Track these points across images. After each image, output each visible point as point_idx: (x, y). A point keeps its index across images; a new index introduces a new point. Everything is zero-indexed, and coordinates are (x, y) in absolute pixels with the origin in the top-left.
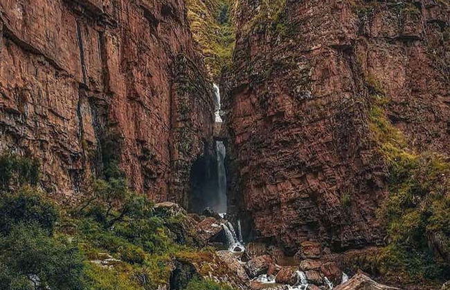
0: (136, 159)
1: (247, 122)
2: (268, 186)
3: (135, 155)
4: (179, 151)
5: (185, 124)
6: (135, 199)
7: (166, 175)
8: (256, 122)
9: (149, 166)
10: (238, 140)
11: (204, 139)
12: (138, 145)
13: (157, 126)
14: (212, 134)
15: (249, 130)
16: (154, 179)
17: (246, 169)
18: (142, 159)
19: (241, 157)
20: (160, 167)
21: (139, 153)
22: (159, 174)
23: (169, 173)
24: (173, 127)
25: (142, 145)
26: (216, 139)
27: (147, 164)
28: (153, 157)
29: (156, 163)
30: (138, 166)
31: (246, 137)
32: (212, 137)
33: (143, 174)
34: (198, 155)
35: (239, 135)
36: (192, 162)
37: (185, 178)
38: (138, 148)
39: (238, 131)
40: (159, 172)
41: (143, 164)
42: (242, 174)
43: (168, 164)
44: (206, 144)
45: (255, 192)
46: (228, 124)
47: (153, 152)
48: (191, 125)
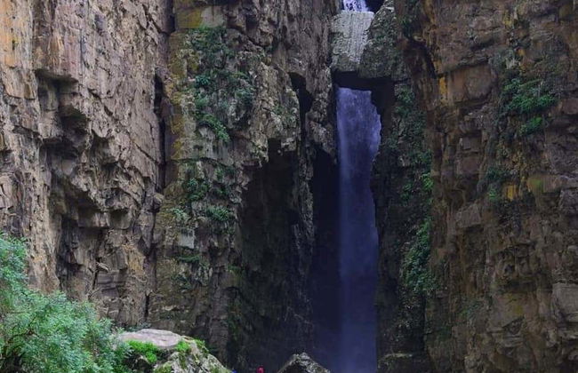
0: (34, 151)
1: (488, 22)
2: (558, 289)
3: (29, 134)
4: (200, 126)
5: (230, 18)
6: (52, 321)
7: (145, 220)
8: (522, 23)
9: (81, 182)
10: (447, 94)
11: (297, 81)
12: (42, 94)
13: (118, 23)
14: (329, 61)
15: (494, 55)
16: (100, 233)
17: (471, 213)
18: (55, 150)
19: (452, 162)
20: (124, 183)
21: (46, 127)
22: (117, 214)
23: (155, 210)
24: (181, 24)
25: (59, 95)
26: (340, 78)
27: (76, 171)
28: (100, 143)
29: (109, 167)
30: (39, 178)
31: (477, 83)
32: (328, 71)
33: (55, 213)
34: (274, 144)
35: (450, 74)
36: (247, 170)
37: (219, 234)
38: (44, 109)
39: (447, 57)
40: (117, 204)
41: (59, 172)
42: (451, 232)
43: (151, 171)
44: (307, 101)
45: (507, 309)
46: (409, 29)
47: (98, 125)
48: (251, 23)
